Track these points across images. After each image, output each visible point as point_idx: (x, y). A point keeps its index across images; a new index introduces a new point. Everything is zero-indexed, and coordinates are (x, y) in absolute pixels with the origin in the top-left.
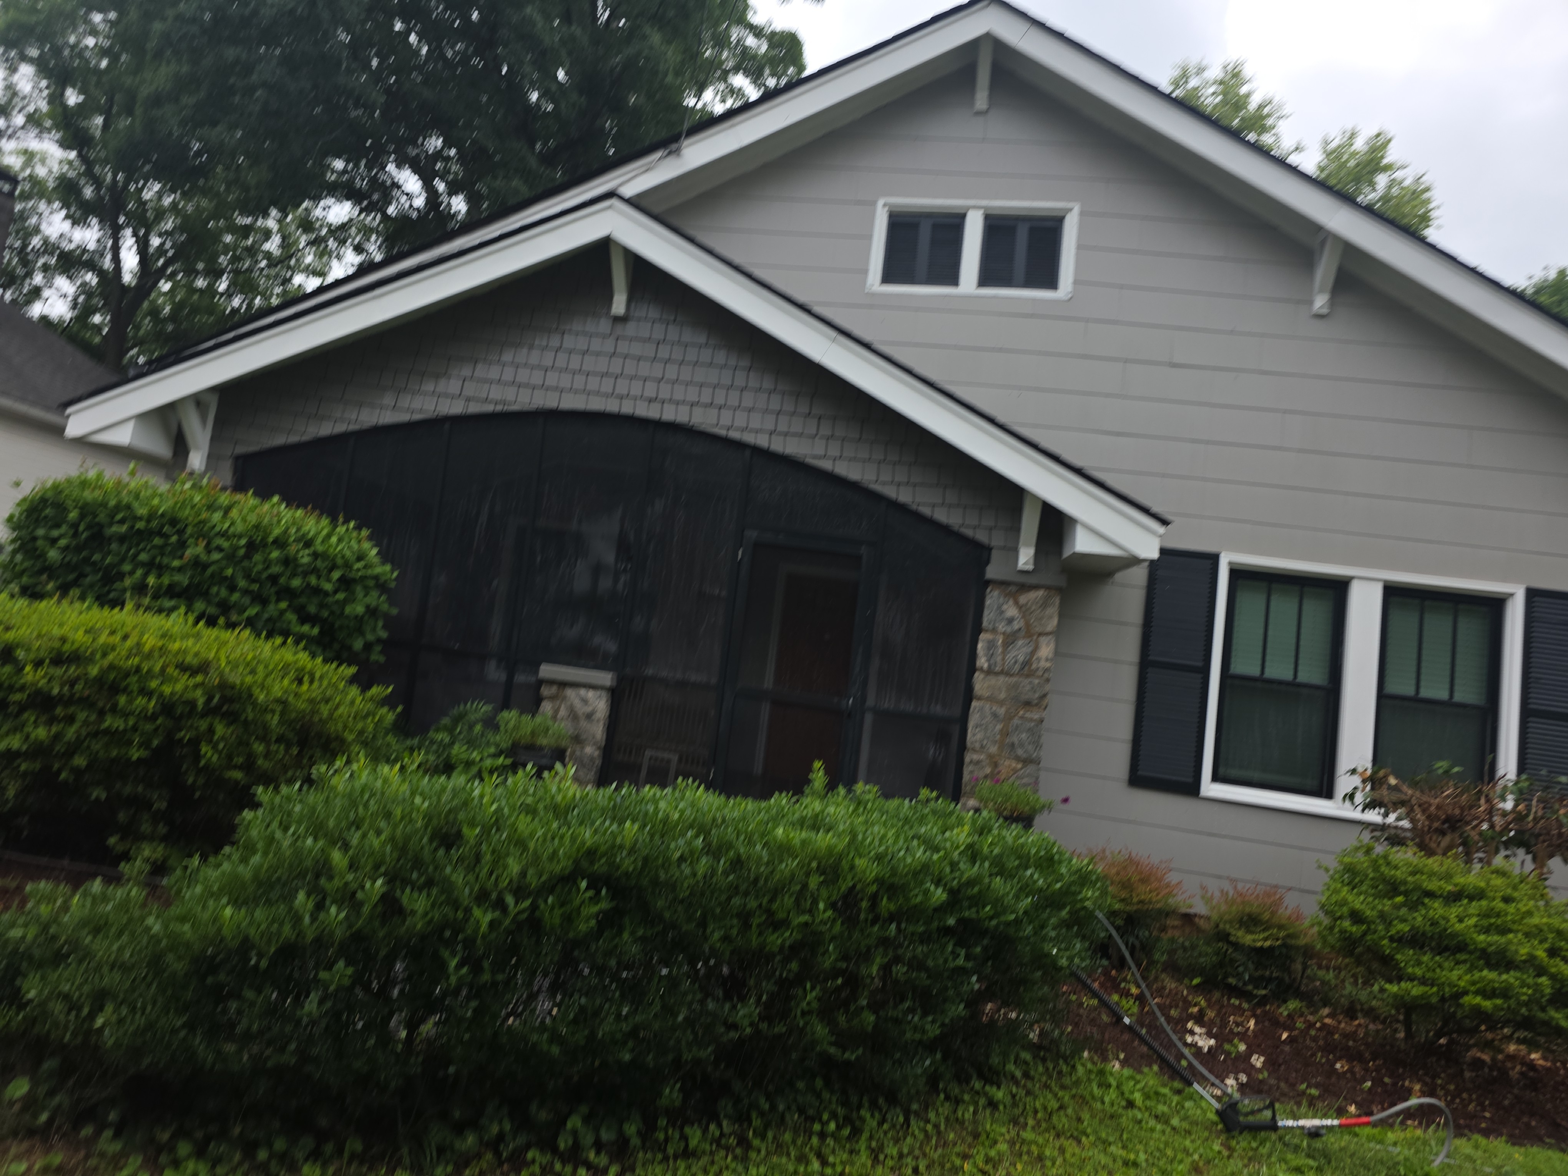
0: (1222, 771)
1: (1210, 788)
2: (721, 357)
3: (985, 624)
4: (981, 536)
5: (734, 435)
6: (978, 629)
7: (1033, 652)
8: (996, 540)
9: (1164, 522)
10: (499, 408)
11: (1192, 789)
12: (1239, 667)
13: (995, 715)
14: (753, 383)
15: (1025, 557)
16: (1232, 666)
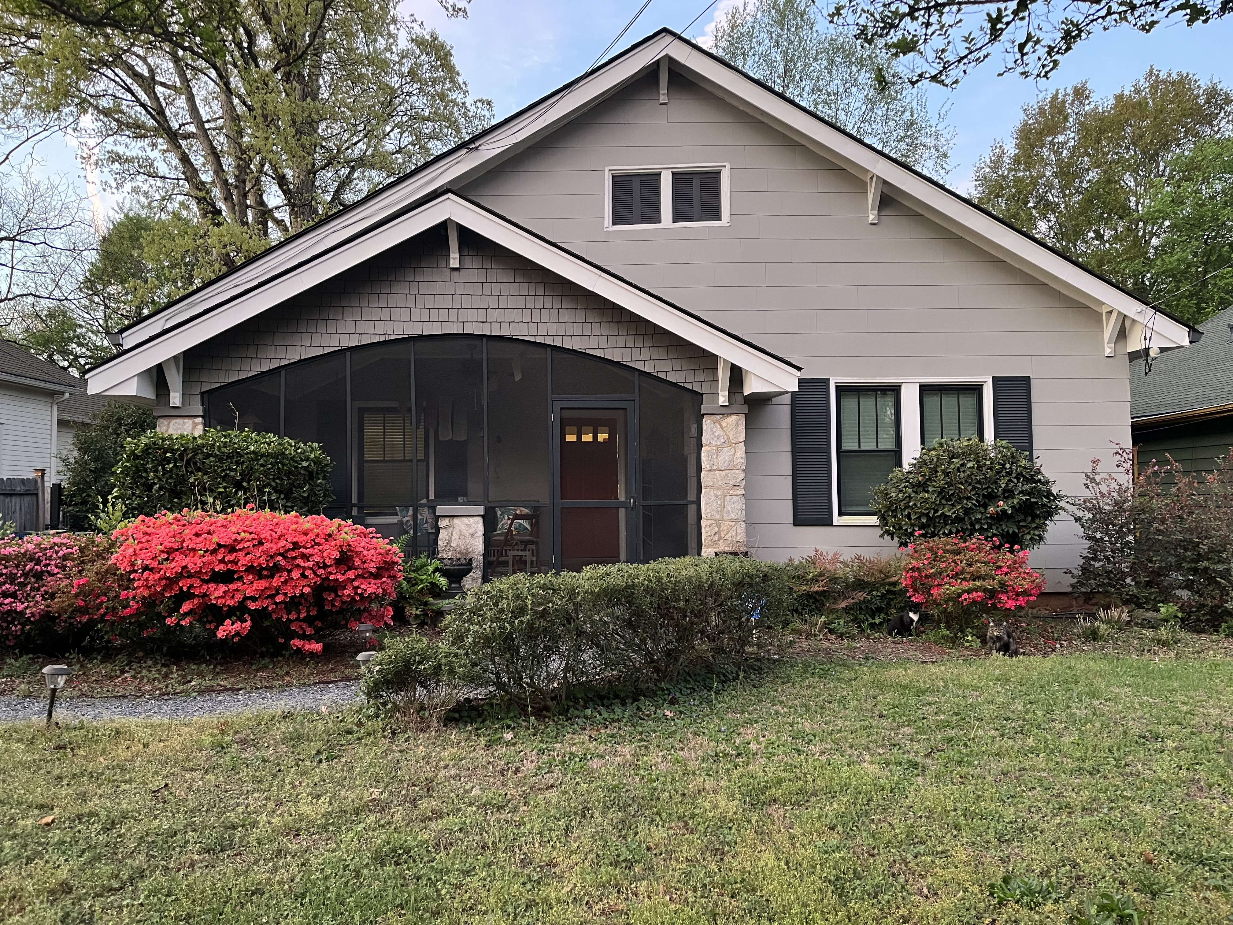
0: (843, 510)
1: (837, 519)
2: (525, 289)
3: (704, 442)
4: (696, 388)
5: (539, 340)
6: (700, 446)
7: (734, 455)
8: (704, 388)
9: (799, 369)
10: (383, 339)
11: (829, 523)
12: (845, 446)
13: (716, 496)
14: (548, 305)
15: (723, 398)
16: (843, 445)
